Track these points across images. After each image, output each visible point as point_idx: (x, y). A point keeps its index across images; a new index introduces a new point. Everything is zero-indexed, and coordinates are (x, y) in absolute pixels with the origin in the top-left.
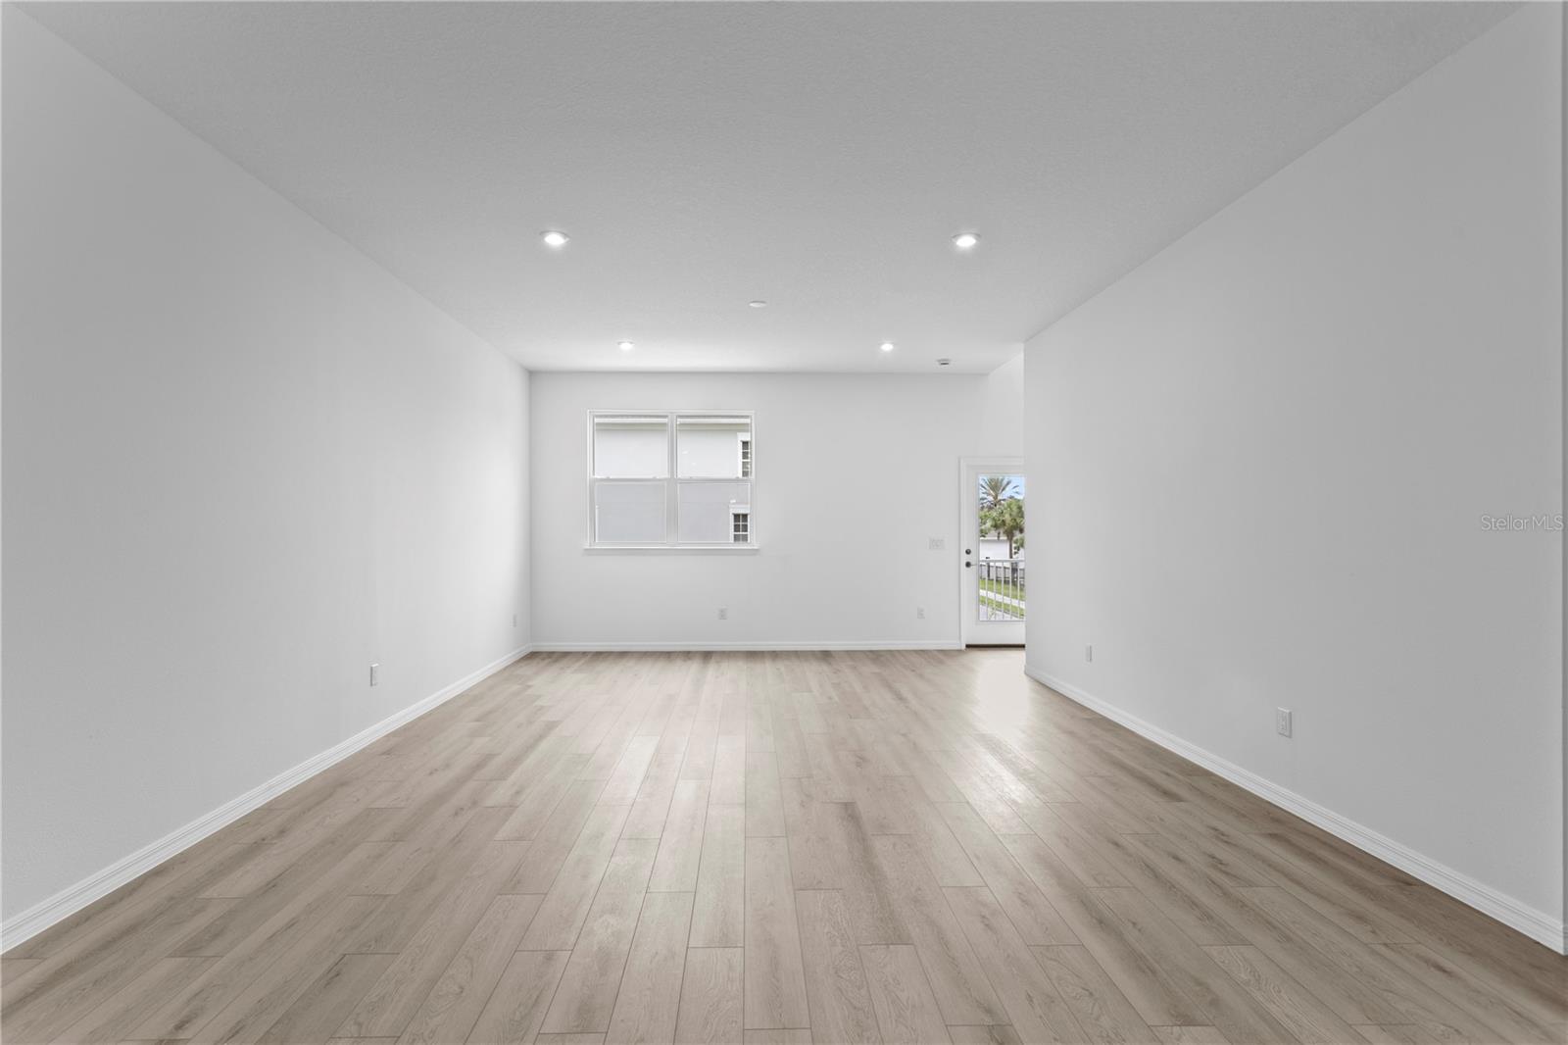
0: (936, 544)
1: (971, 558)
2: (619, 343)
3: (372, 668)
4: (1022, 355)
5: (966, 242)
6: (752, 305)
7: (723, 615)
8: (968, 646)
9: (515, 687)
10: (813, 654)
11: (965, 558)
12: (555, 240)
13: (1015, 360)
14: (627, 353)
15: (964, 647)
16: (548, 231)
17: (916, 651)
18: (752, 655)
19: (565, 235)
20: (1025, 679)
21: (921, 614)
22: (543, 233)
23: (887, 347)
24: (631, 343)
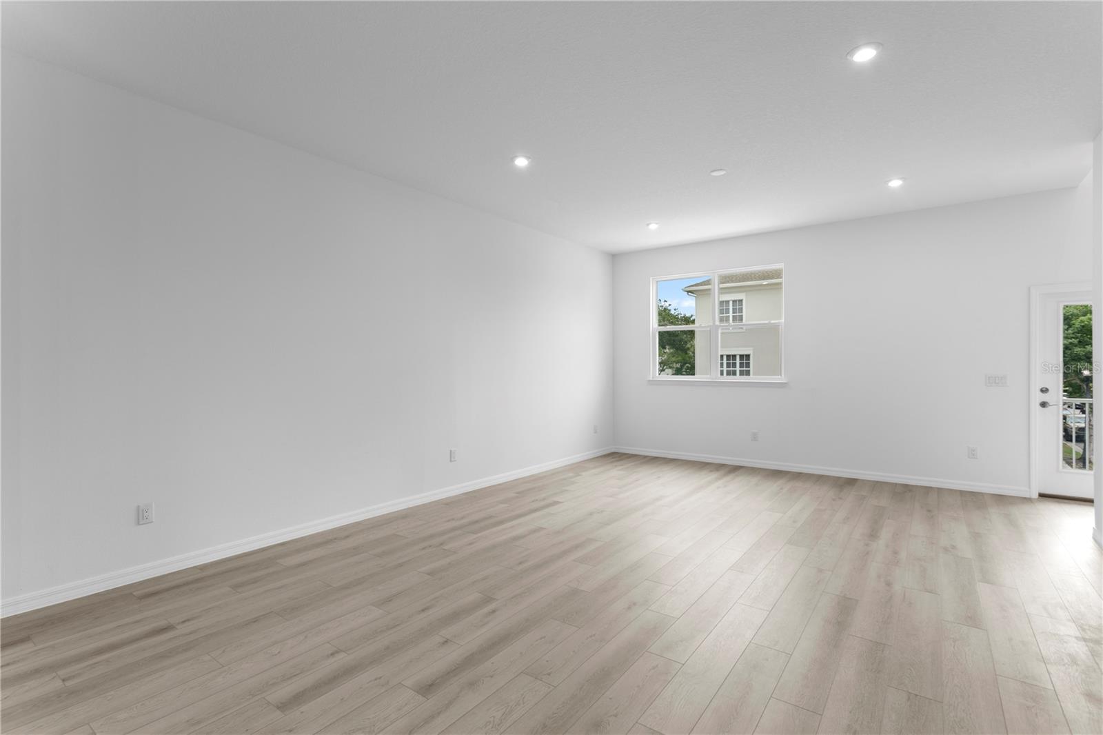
0: (995, 381)
1: (1047, 397)
2: (648, 225)
3: (451, 451)
6: (715, 174)
7: (755, 437)
8: (1042, 496)
12: (521, 162)
14: (654, 232)
15: (1035, 496)
16: (516, 157)
18: (776, 474)
19: (528, 158)
21: (972, 454)
22: (513, 159)
24: (657, 224)
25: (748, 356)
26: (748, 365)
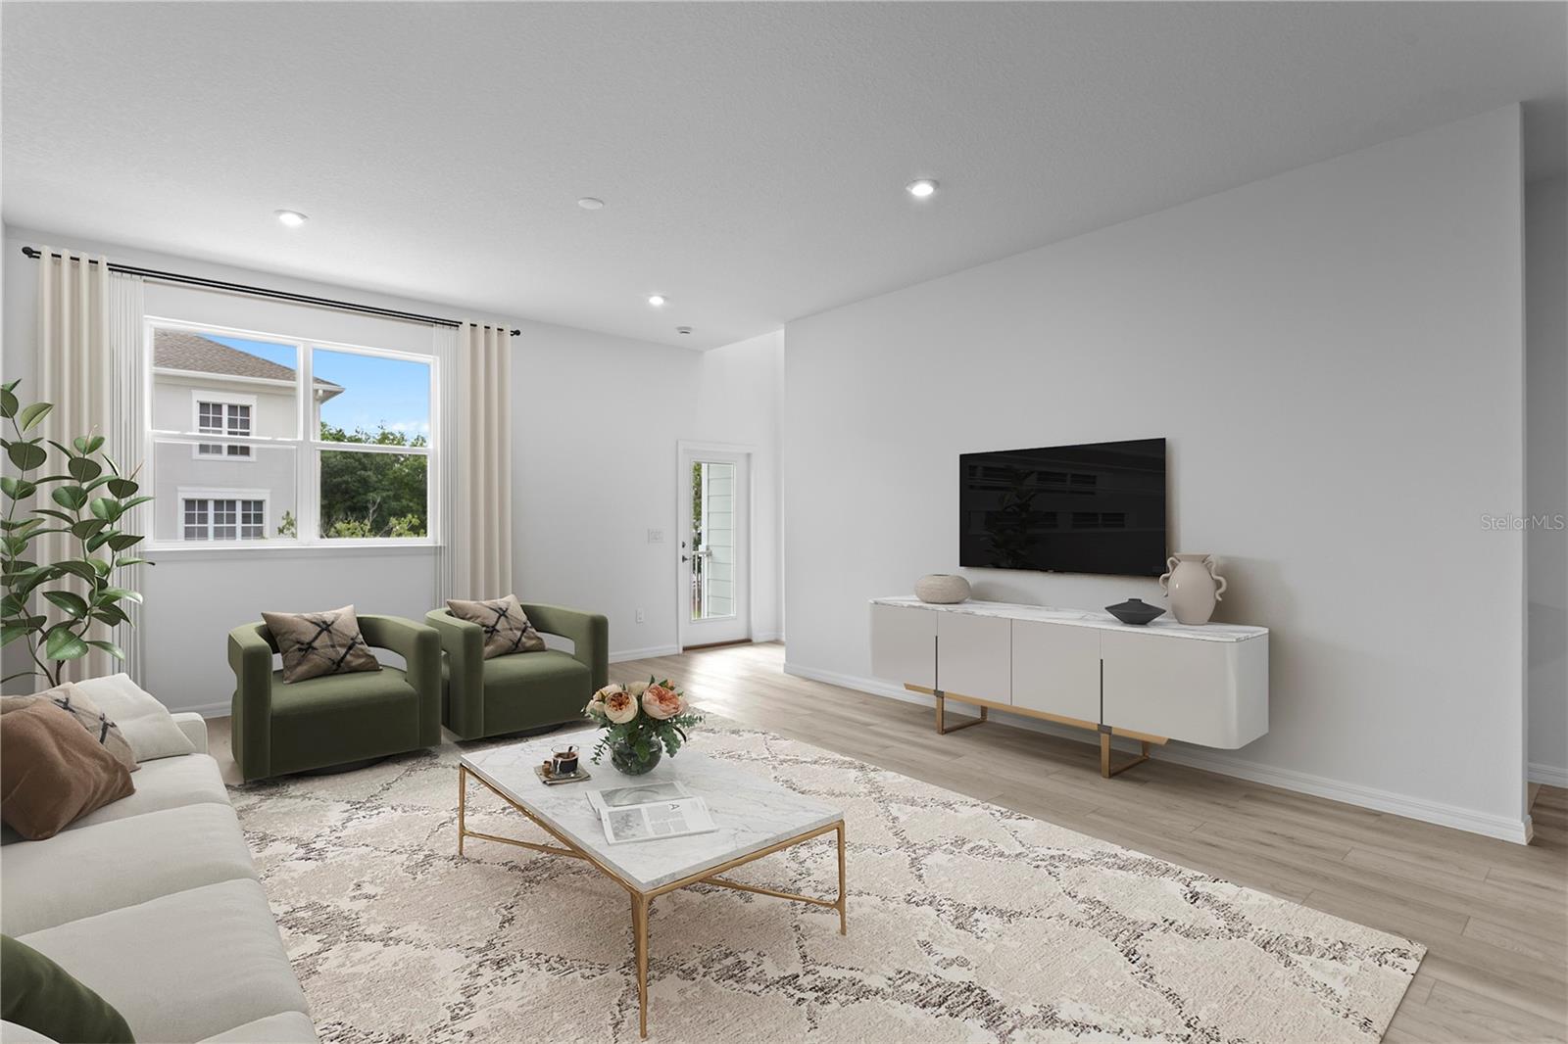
1: (685, 551)
8: (686, 649)
11: (681, 552)
15: (681, 651)
17: (638, 662)
23: (655, 301)
25: (259, 504)
26: (259, 518)
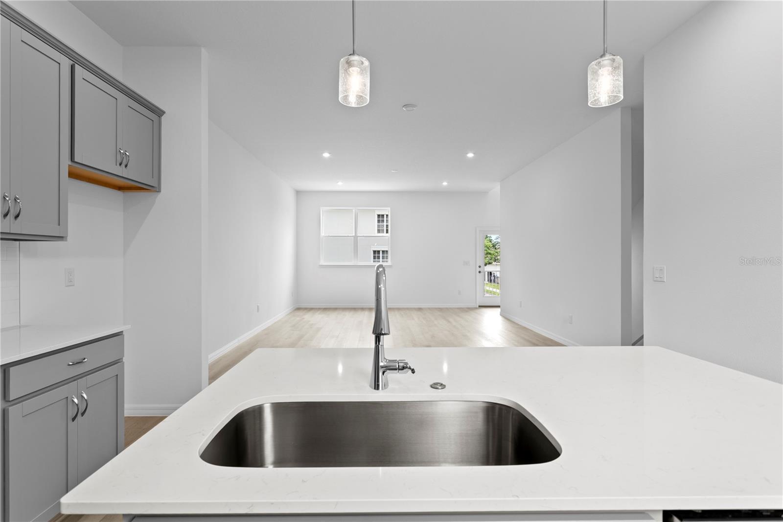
0: (466, 263)
1: (480, 269)
2: (338, 182)
3: (258, 306)
4: (499, 187)
5: (470, 155)
8: (479, 306)
9: (298, 319)
10: (415, 309)
11: (478, 269)
12: (326, 155)
13: (496, 188)
14: (340, 185)
15: (478, 307)
17: (458, 308)
19: (330, 153)
20: (500, 316)
21: (460, 293)
23: (445, 184)
24: (342, 182)
25: (387, 251)
26: (387, 256)
